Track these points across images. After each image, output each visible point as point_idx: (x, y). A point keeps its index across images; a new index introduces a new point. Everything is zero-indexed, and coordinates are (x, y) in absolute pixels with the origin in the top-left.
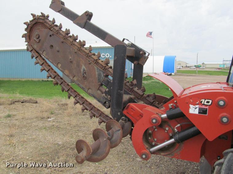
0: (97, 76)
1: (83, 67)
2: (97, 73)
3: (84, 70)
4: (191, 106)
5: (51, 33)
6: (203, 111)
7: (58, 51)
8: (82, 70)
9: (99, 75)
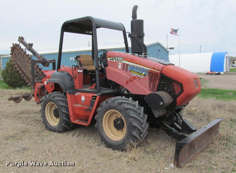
4: (45, 81)
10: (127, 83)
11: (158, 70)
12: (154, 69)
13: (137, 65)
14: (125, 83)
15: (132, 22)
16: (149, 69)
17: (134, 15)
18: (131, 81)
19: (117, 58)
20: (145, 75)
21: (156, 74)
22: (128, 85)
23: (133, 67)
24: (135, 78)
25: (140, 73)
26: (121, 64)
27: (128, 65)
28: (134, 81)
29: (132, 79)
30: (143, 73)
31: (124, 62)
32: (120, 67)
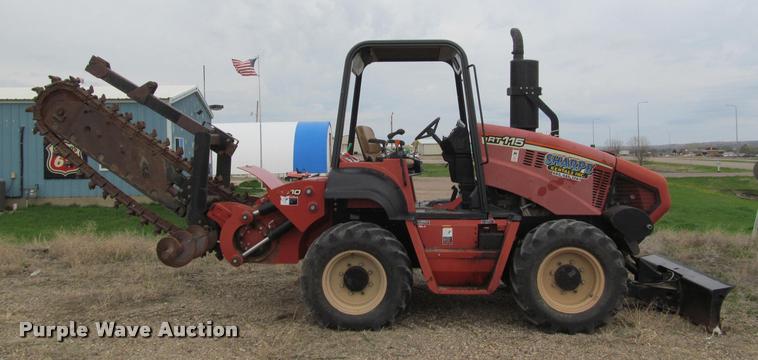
0: (165, 172)
1: (143, 159)
2: (165, 168)
3: (144, 164)
4: (282, 197)
5: (87, 108)
6: (293, 202)
7: (100, 136)
8: (141, 165)
9: (169, 170)
10: (542, 192)
11: (611, 165)
12: (604, 162)
13: (568, 155)
14: (536, 192)
15: (512, 63)
16: (594, 162)
17: (518, 50)
18: (552, 187)
19: (507, 138)
20: (585, 175)
21: (607, 172)
22: (545, 197)
23: (557, 159)
24: (561, 181)
25: (575, 172)
26: (518, 152)
27: (541, 155)
28: (561, 188)
29: (554, 184)
30: (583, 171)
31: (527, 147)
32: (515, 158)
